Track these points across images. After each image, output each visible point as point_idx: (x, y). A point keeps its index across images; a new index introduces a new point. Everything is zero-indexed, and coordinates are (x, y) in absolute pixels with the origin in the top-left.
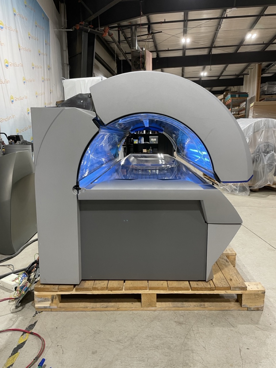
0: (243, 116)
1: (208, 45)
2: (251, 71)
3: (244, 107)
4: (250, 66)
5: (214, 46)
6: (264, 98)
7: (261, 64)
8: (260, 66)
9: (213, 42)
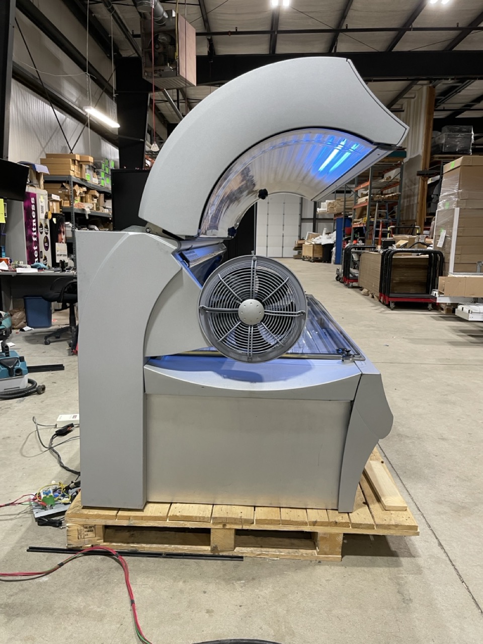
0: (394, 197)
1: (332, 25)
2: (409, 104)
3: (397, 179)
4: (410, 91)
5: (344, 27)
6: (439, 160)
7: (434, 87)
8: (431, 90)
9: (343, 16)
